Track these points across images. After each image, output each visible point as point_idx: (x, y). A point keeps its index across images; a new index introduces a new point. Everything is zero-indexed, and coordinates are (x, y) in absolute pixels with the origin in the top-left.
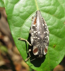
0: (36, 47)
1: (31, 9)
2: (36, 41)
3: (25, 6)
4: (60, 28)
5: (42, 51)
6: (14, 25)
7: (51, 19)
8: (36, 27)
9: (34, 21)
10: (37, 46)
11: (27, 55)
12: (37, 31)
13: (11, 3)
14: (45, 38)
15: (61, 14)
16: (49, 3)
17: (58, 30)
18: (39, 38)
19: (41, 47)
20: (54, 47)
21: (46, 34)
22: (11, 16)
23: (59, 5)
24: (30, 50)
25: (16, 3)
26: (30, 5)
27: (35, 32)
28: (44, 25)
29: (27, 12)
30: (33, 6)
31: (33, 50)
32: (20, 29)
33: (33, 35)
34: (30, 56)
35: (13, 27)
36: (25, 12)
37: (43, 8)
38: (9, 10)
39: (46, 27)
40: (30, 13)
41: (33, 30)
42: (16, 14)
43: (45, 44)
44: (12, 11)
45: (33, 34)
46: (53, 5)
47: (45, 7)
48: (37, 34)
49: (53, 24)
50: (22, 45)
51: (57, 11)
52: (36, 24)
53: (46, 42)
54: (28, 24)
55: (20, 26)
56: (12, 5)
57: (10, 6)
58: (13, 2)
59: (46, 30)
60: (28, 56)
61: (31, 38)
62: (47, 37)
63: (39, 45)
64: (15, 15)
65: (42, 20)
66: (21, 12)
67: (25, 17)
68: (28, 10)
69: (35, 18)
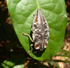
0: (37, 43)
1: (32, 7)
2: (37, 38)
3: (26, 5)
4: (59, 23)
5: (43, 46)
6: (17, 23)
7: (50, 15)
8: (37, 25)
9: (35, 19)
10: (39, 42)
11: (29, 48)
12: (38, 29)
13: (14, 2)
14: (46, 35)
15: (59, 10)
16: (49, 1)
17: (57, 25)
18: (40, 36)
19: (42, 43)
20: (53, 39)
21: (46, 31)
22: (14, 15)
23: (57, 2)
24: (32, 45)
25: (18, 2)
26: (31, 3)
27: (36, 30)
28: (44, 23)
29: (29, 10)
30: (34, 4)
31: (35, 45)
32: (23, 26)
33: (34, 33)
34: (32, 49)
35: (16, 24)
36: (27, 10)
37: (43, 5)
38: (12, 9)
39: (46, 25)
40: (31, 11)
41: (34, 28)
42: (19, 13)
43: (45, 40)
44: (15, 10)
45: (34, 31)
46: (52, 2)
47: (45, 5)
48: (38, 32)
49: (52, 20)
50: (25, 40)
51: (56, 7)
52: (37, 22)
53: (46, 38)
54: (30, 21)
55: (23, 24)
56: (14, 4)
57: (13, 5)
58: (15, 1)
59: (46, 28)
60: (31, 49)
61: (33, 35)
62: (47, 34)
63: (40, 41)
64: (17, 14)
65: (43, 18)
66: (23, 11)
67: (27, 15)
68: (30, 8)
69: (36, 16)
